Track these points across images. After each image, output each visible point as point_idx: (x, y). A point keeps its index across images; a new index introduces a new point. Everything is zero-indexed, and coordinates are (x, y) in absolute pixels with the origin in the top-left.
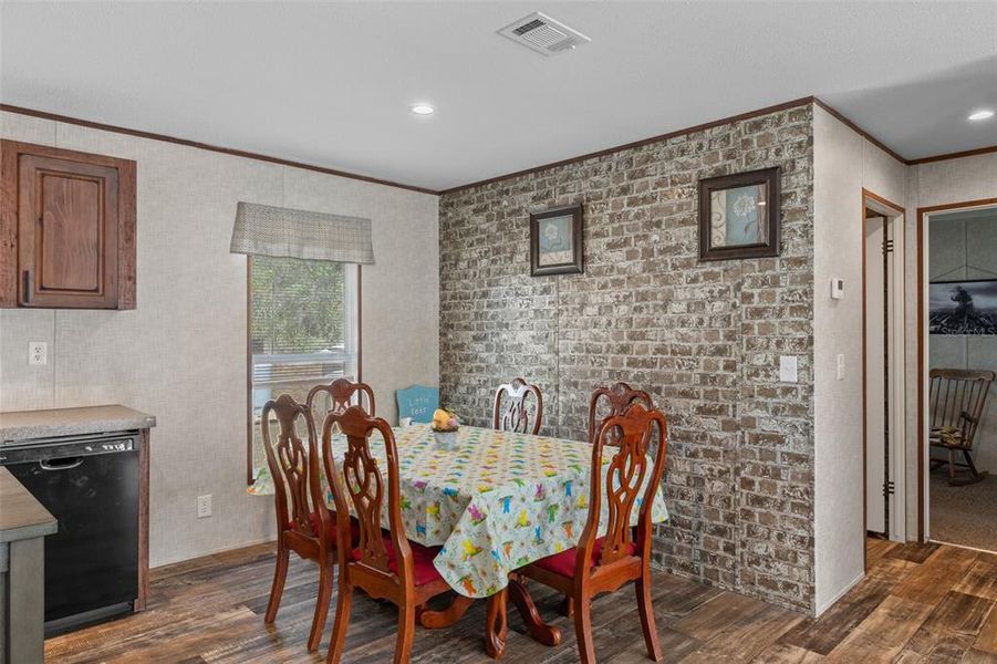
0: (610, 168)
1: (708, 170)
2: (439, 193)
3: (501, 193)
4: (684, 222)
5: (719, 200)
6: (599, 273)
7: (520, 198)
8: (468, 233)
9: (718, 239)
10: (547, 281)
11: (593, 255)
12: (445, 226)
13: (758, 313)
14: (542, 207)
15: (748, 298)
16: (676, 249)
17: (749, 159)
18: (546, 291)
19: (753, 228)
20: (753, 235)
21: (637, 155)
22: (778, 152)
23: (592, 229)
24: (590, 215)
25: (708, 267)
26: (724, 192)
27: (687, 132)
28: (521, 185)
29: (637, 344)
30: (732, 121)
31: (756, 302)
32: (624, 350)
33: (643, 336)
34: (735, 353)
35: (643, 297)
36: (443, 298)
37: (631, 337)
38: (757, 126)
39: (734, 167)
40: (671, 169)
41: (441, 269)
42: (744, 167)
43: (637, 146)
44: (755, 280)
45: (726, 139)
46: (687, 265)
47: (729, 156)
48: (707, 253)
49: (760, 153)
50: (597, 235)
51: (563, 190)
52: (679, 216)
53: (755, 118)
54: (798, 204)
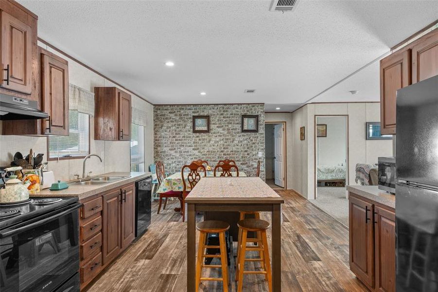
0: (218, 108)
1: (243, 113)
2: (154, 105)
3: (181, 109)
4: (237, 123)
5: (246, 120)
6: (215, 133)
7: (188, 111)
8: (167, 119)
9: (245, 128)
10: (198, 134)
11: (212, 129)
12: (156, 116)
13: (254, 143)
14: (196, 114)
15: (252, 140)
16: (236, 129)
17: (252, 113)
18: (197, 137)
19: (253, 126)
20: (253, 128)
21: (225, 107)
22: (258, 112)
23: (212, 122)
24: (211, 119)
25: (243, 134)
26: (247, 119)
27: (238, 104)
28: (188, 108)
29: (226, 150)
30: (249, 104)
31: (253, 141)
32: (222, 151)
33: (227, 148)
34: (249, 151)
35: (227, 139)
36: (155, 137)
37: (224, 148)
38: (253, 106)
39: (249, 114)
40: (234, 111)
41: (155, 129)
42: (250, 114)
43: (225, 104)
44: (253, 137)
45: (247, 107)
46: (238, 133)
47: (248, 111)
48: (243, 131)
49: (254, 112)
50: (214, 124)
51: (203, 111)
52: (236, 122)
53: (254, 104)
54: (262, 123)
